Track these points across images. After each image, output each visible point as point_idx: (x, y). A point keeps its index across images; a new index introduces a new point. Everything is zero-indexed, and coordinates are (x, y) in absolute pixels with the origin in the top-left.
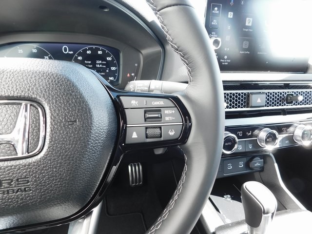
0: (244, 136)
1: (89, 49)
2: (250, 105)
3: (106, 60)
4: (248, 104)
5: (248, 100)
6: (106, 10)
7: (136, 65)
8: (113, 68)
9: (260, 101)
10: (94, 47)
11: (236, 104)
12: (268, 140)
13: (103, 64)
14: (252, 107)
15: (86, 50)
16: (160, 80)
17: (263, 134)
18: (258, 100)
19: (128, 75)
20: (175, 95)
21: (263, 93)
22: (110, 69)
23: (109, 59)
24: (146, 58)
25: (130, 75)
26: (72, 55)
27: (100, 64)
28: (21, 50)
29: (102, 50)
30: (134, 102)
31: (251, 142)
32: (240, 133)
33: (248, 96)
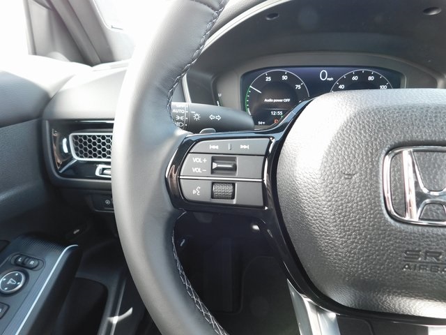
1: (356, 74)
6: (434, 13)
10: (363, 70)
15: (352, 75)
26: (332, 82)
28: (270, 78)
29: (374, 75)
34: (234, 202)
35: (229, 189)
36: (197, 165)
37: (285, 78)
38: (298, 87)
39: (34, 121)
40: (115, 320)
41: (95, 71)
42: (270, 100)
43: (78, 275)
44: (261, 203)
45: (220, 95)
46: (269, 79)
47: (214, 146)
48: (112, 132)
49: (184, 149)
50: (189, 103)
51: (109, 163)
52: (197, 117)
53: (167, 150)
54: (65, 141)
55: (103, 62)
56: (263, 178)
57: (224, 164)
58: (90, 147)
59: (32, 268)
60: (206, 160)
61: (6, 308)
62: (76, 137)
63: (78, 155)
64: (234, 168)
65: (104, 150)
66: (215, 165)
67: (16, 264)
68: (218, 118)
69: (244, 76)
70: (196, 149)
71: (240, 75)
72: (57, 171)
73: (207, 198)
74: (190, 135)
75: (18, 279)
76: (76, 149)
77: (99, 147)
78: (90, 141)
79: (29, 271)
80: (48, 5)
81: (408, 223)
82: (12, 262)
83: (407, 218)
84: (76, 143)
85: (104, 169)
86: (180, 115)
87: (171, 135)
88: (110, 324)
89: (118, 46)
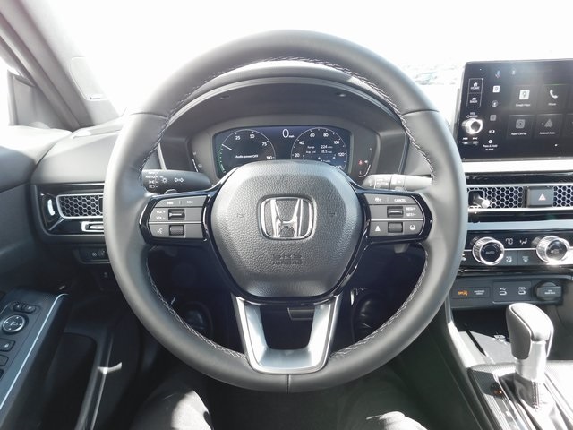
0: (517, 245)
1: (313, 131)
2: (528, 203)
3: (333, 145)
4: (525, 202)
5: (526, 197)
7: (371, 149)
8: (341, 154)
9: (544, 199)
10: (319, 128)
11: (507, 203)
12: (552, 251)
13: (328, 150)
14: (531, 206)
15: (310, 133)
16: (402, 173)
17: (544, 244)
18: (542, 197)
19: (361, 163)
20: (417, 192)
21: (551, 187)
22: (337, 156)
23: (336, 142)
24: (385, 142)
25: (363, 162)
26: (294, 139)
27: (325, 149)
29: (328, 132)
30: (378, 199)
31: (526, 253)
32: (510, 241)
33: (526, 192)
34: (184, 237)
35: (181, 229)
36: (159, 215)
37: (252, 136)
38: (265, 144)
39: (22, 186)
40: (105, 370)
41: (75, 137)
42: (241, 157)
43: (66, 330)
44: (202, 237)
45: (194, 154)
46: (238, 138)
47: (170, 203)
48: (102, 192)
49: (152, 204)
50: (164, 170)
51: (101, 220)
52: (165, 180)
53: (140, 207)
54: (50, 202)
55: (82, 126)
56: (202, 220)
57: (176, 213)
58: (76, 206)
59: (30, 313)
60: (165, 211)
61: (12, 343)
62: (62, 198)
63: (64, 214)
64: (183, 216)
65: (89, 208)
66: (171, 215)
67: (15, 310)
68: (182, 180)
69: (215, 136)
70: (158, 205)
71: (212, 135)
72: (47, 229)
73: (167, 235)
74: (155, 196)
75: (20, 321)
76: (63, 209)
77: (85, 206)
78: (76, 201)
79: (28, 315)
80: (31, 83)
81: (275, 239)
82: (12, 308)
83: (275, 237)
84: (62, 204)
85: (90, 225)
86: (152, 179)
87: (142, 196)
88: (100, 374)
89: (96, 114)
